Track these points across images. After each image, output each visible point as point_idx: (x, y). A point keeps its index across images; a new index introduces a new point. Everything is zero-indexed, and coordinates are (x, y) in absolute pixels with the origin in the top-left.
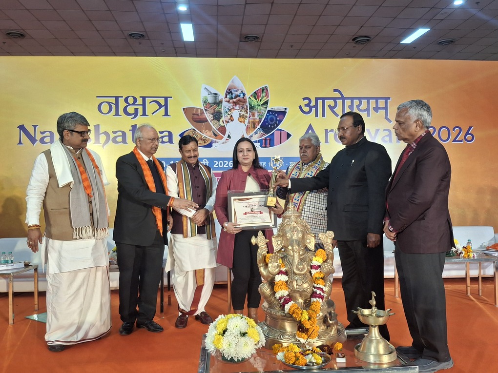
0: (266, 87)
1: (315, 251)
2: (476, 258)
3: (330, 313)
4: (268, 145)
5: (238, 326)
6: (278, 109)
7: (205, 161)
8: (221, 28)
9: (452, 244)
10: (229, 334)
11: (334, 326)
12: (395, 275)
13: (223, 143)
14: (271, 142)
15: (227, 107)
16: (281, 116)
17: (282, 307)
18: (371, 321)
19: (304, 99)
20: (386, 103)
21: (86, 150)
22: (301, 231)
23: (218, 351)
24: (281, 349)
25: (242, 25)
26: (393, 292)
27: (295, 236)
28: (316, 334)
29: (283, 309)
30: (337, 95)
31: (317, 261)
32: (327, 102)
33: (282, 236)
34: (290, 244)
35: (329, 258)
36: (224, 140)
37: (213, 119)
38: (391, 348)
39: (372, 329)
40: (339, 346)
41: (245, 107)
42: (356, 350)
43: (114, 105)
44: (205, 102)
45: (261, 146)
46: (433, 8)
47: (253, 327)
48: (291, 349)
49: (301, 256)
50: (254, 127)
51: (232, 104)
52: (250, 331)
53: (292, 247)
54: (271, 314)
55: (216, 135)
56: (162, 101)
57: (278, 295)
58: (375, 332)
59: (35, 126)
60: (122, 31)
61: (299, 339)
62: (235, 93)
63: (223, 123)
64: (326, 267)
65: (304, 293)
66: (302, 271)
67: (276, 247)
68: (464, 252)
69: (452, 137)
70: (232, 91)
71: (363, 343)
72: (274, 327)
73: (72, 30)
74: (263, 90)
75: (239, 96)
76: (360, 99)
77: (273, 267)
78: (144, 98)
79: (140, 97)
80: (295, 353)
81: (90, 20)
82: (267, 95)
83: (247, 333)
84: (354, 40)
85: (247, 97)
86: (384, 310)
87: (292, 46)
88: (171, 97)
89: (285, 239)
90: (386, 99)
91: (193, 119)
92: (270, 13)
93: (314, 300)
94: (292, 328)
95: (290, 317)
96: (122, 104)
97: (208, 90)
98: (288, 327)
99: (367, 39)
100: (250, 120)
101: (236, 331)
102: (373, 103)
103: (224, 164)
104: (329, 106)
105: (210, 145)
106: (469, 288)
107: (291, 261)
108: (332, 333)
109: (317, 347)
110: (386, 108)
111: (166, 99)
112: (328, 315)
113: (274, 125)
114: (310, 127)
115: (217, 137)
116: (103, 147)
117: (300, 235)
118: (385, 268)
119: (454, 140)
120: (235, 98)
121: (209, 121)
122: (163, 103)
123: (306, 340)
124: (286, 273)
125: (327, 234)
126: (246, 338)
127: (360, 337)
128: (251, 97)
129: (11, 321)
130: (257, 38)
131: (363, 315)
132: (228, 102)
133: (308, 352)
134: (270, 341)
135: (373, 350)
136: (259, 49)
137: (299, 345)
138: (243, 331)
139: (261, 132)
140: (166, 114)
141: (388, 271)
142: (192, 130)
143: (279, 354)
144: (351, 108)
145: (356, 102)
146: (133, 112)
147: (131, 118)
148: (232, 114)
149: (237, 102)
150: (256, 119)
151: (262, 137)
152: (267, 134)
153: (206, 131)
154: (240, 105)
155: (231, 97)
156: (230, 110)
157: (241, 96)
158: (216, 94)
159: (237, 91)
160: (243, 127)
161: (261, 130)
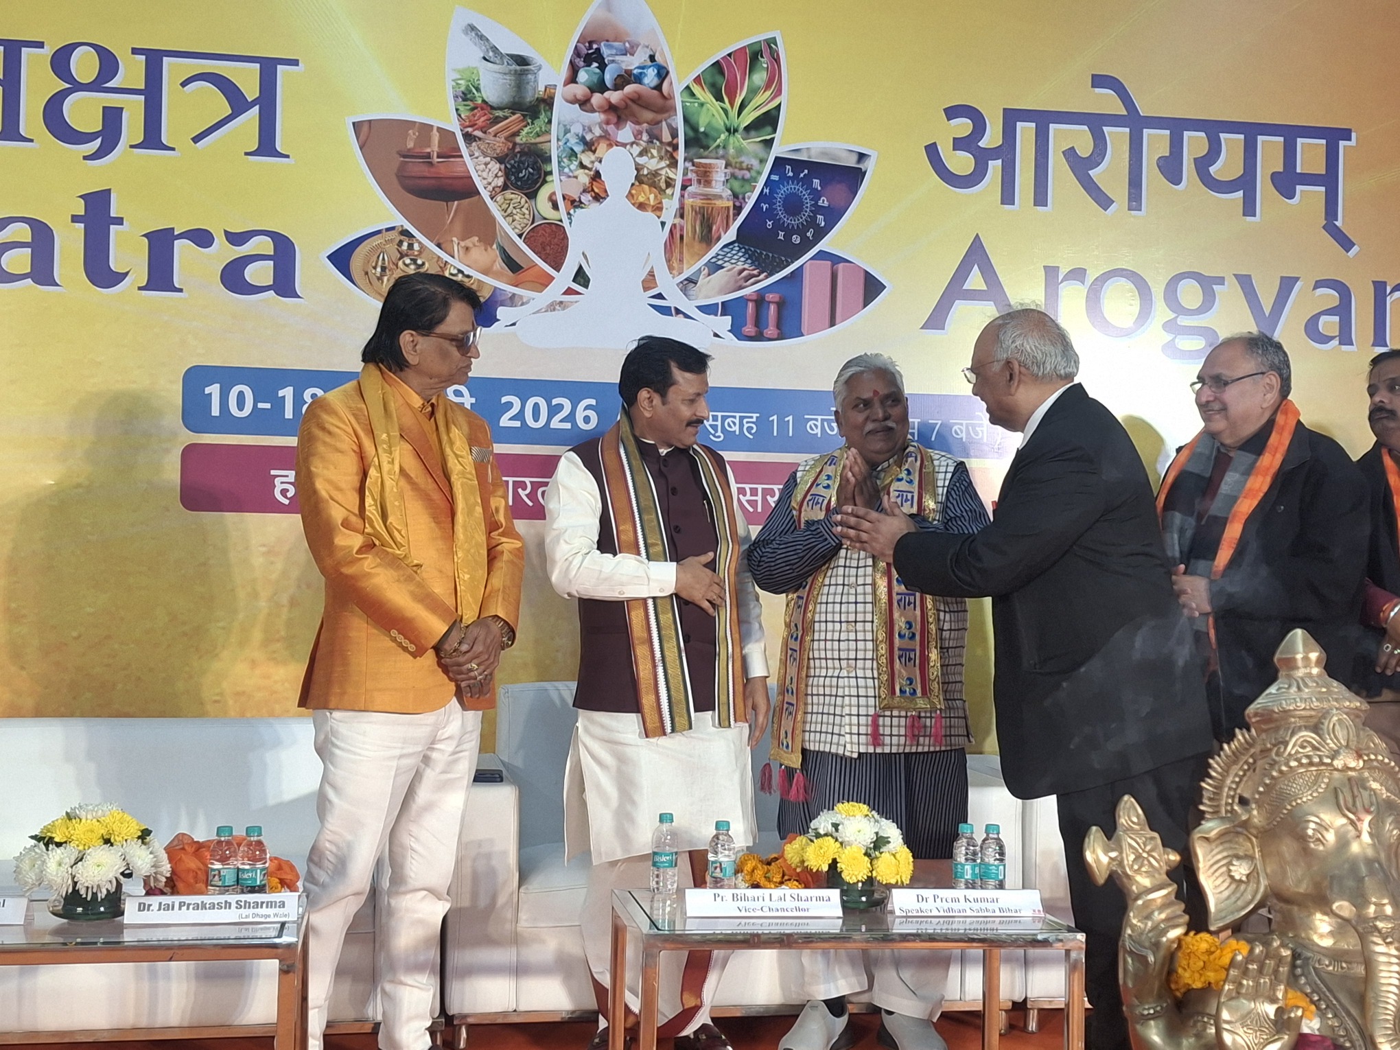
0: (770, 43)
4: (771, 330)
6: (824, 153)
7: (458, 393)
13: (552, 307)
14: (787, 311)
15: (577, 129)
16: (839, 190)
19: (952, 112)
20: (1332, 155)
30: (1108, 102)
32: (1062, 136)
36: (554, 291)
37: (505, 187)
41: (667, 137)
44: (466, 96)
45: (736, 331)
50: (708, 238)
51: (598, 117)
55: (513, 266)
56: (248, 80)
62: (619, 63)
63: (555, 206)
70: (605, 52)
74: (754, 55)
75: (638, 79)
76: (1213, 129)
78: (154, 59)
79: (135, 51)
82: (774, 81)
85: (677, 84)
88: (295, 63)
90: (1334, 136)
91: (402, 176)
97: (482, 37)
100: (689, 201)
102: (1270, 149)
104: (1070, 154)
110: (1329, 180)
111: (268, 67)
113: (802, 230)
114: (976, 254)
115: (522, 276)
120: (619, 85)
121: (485, 195)
122: (251, 90)
128: (696, 89)
132: (584, 103)
139: (738, 263)
140: (267, 146)
142: (394, 235)
144: (1171, 168)
145: (1195, 143)
146: (93, 123)
147: (85, 158)
148: (597, 164)
149: (627, 106)
150: (720, 197)
151: (741, 288)
152: (770, 275)
153: (468, 243)
154: (638, 123)
155: (595, 79)
156: (590, 146)
157: (646, 81)
158: (522, 61)
159: (629, 51)
160: (648, 235)
161: (737, 252)
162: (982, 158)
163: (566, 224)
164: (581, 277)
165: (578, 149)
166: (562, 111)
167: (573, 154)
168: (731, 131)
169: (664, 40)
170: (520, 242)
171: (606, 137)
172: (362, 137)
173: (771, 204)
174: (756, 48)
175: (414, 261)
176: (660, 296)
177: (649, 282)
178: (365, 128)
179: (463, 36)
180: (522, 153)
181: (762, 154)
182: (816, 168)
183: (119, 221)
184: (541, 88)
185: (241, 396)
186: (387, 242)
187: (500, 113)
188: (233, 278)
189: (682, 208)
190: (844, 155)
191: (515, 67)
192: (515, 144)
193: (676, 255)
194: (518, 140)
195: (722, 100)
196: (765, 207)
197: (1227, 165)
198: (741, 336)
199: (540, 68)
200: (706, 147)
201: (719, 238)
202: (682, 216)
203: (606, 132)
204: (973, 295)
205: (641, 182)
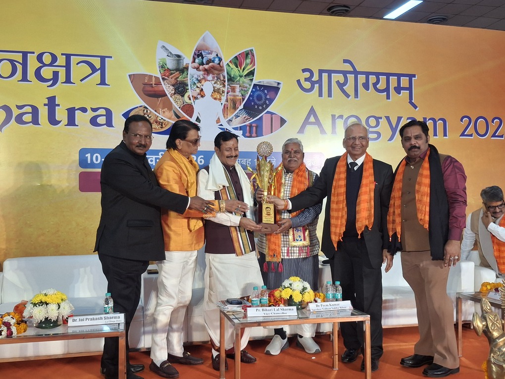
0: (251, 51)
4: (254, 134)
6: (268, 83)
14: (258, 129)
15: (196, 76)
16: (272, 93)
19: (304, 71)
20: (410, 82)
30: (348, 67)
32: (336, 77)
37: (175, 94)
41: (222, 78)
43: (20, 65)
44: (162, 67)
45: (244, 135)
50: (235, 108)
51: (202, 73)
55: (178, 117)
56: (97, 63)
62: (207, 57)
63: (190, 99)
69: (491, 132)
70: (203, 53)
74: (247, 54)
75: (213, 62)
76: (378, 75)
78: (68, 57)
79: (62, 54)
82: (253, 62)
85: (225, 62)
88: (111, 57)
90: (411, 76)
91: (143, 91)
96: (33, 64)
97: (167, 49)
100: (229, 97)
102: (393, 80)
104: (338, 82)
110: (410, 89)
111: (103, 59)
113: (262, 105)
114: (312, 111)
119: (494, 136)
120: (207, 63)
121: (169, 96)
122: (98, 66)
128: (230, 64)
132: (197, 69)
139: (244, 115)
140: (103, 82)
142: (142, 108)
144: (366, 86)
145: (372, 79)
146: (50, 76)
147: (48, 86)
148: (202, 86)
149: (210, 70)
150: (238, 96)
151: (245, 122)
152: (253, 118)
153: (164, 110)
154: (214, 74)
155: (201, 61)
156: (200, 81)
157: (215, 62)
158: (179, 56)
159: (210, 53)
160: (218, 107)
161: (243, 112)
162: (313, 84)
163: (193, 104)
164: (198, 119)
165: (196, 82)
166: (191, 71)
167: (195, 84)
168: (241, 76)
169: (220, 50)
170: (180, 110)
171: (204, 78)
172: (132, 79)
173: (253, 98)
174: (247, 52)
175: (148, 116)
176: (221, 125)
177: (218, 121)
178: (133, 76)
179: (161, 49)
180: (180, 83)
181: (250, 83)
182: (266, 87)
183: (58, 105)
184: (185, 64)
185: (97, 157)
186: (140, 110)
187: (172, 72)
188: (94, 122)
189: (227, 99)
190: (274, 83)
191: (177, 58)
192: (177, 81)
193: (226, 113)
194: (178, 79)
195: (238, 67)
196: (251, 98)
197: (382, 85)
198: (245, 136)
199: (184, 58)
200: (234, 81)
201: (238, 108)
202: (227, 102)
203: (204, 77)
204: (312, 123)
205: (215, 92)
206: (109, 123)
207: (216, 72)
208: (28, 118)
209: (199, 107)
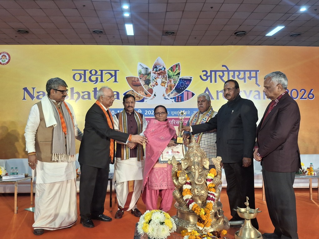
0: (179, 64)
1: (209, 169)
2: (316, 175)
3: (219, 211)
4: (180, 101)
5: (159, 218)
6: (186, 78)
7: (140, 111)
8: (151, 27)
9: (300, 166)
10: (152, 223)
11: (222, 219)
12: (262, 186)
13: (151, 99)
14: (182, 98)
15: (154, 76)
16: (188, 82)
17: (188, 206)
18: (246, 216)
19: (203, 71)
20: (256, 74)
21: (64, 102)
22: (200, 156)
23: (145, 234)
24: (186, 233)
25: (164, 25)
26: (260, 197)
27: (196, 159)
28: (210, 224)
29: (188, 207)
30: (225, 69)
31: (210, 176)
32: (218, 73)
33: (188, 159)
34: (193, 165)
35: (218, 174)
36: (151, 97)
37: (145, 84)
38: (259, 234)
39: (246, 222)
40: (225, 232)
41: (165, 77)
42: (236, 235)
43: (83, 76)
44: (140, 73)
45: (175, 101)
46: (287, 13)
47: (168, 219)
48: (193, 234)
49: (200, 172)
50: (171, 89)
51: (157, 75)
52: (166, 221)
53: (194, 166)
54: (180, 210)
55: (146, 94)
56: (113, 73)
57: (185, 198)
58: (248, 224)
59: (34, 88)
60: (89, 29)
61: (198, 227)
62: (159, 68)
63: (151, 86)
64: (217, 180)
65: (202, 197)
66: (200, 182)
67: (184, 166)
68: (308, 171)
69: (300, 96)
70: (157, 66)
71: (241, 230)
72: (182, 219)
73: (58, 28)
74: (176, 66)
75: (162, 70)
76: (239, 71)
77: (181, 180)
78: (102, 71)
79: (99, 70)
80: (196, 236)
81: (69, 23)
82: (179, 69)
83: (164, 223)
84: (235, 33)
85: (167, 70)
86: (255, 209)
87: (195, 38)
88: (119, 70)
89: (189, 161)
90: (256, 71)
91: (132, 84)
92: (182, 17)
93: (208, 201)
94: (194, 219)
95: (192, 212)
96: (88, 74)
97: (142, 66)
98: (192, 219)
99: (244, 33)
100: (168, 85)
101: (157, 221)
102: (247, 74)
103: (152, 112)
104: (219, 76)
105: (143, 101)
106: (311, 195)
107: (193, 176)
108: (220, 224)
109: (210, 233)
110: (256, 77)
111: (115, 71)
112: (218, 212)
113: (183, 88)
114: (207, 89)
115: (147, 95)
116: (76, 102)
117: (200, 159)
118: (255, 181)
119: (301, 98)
120: (159, 71)
121: (142, 85)
122: (113, 74)
123: (203, 228)
124: (190, 184)
125: (217, 158)
126: (164, 226)
127: (239, 227)
128: (169, 70)
129: (16, 212)
130: (173, 33)
131: (241, 212)
132: (155, 73)
133: (204, 236)
134: (179, 228)
135: (247, 235)
136: (175, 40)
137: (199, 231)
138: (162, 221)
139: (175, 92)
140: (116, 81)
141: (257, 183)
142: (131, 91)
143: (185, 236)
144: (234, 77)
145: (237, 73)
146: (95, 79)
147: (94, 84)
148: (156, 81)
149: (160, 73)
150: (172, 84)
151: (175, 95)
152: (179, 94)
153: (140, 91)
155: (156, 70)
156: (156, 79)
158: (147, 68)
159: (160, 66)
160: (163, 89)
161: (175, 91)
162: (207, 77)
164: (155, 95)
166: (152, 74)
168: (174, 75)
169: (165, 65)
170: (147, 91)
171: (158, 77)
176: (165, 97)
177: (164, 95)
206: (118, 98)
207: (163, 74)
208: (86, 97)
209: (155, 89)
